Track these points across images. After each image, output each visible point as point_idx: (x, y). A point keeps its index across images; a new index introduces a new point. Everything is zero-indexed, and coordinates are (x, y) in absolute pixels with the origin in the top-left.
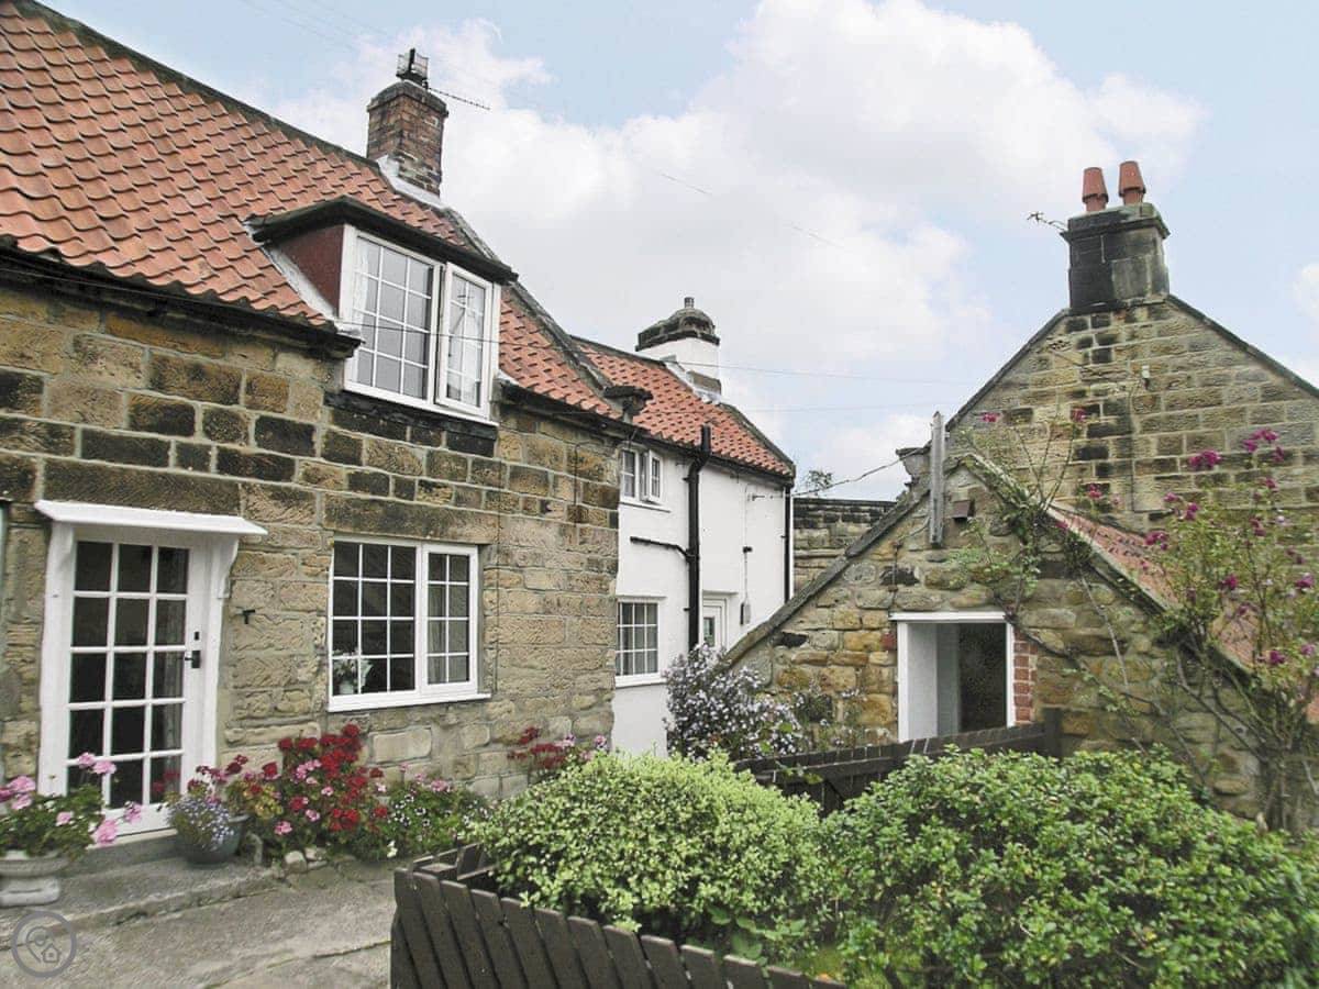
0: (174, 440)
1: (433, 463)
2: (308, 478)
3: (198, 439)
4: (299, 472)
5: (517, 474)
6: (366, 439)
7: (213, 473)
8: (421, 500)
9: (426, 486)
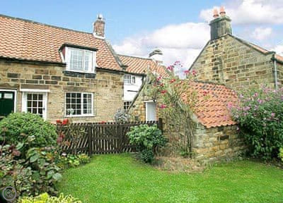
0: (39, 80)
1: (83, 80)
2: (60, 84)
3: (42, 80)
4: (58, 83)
5: (100, 81)
6: (70, 77)
7: (45, 84)
8: (81, 86)
9: (82, 84)
